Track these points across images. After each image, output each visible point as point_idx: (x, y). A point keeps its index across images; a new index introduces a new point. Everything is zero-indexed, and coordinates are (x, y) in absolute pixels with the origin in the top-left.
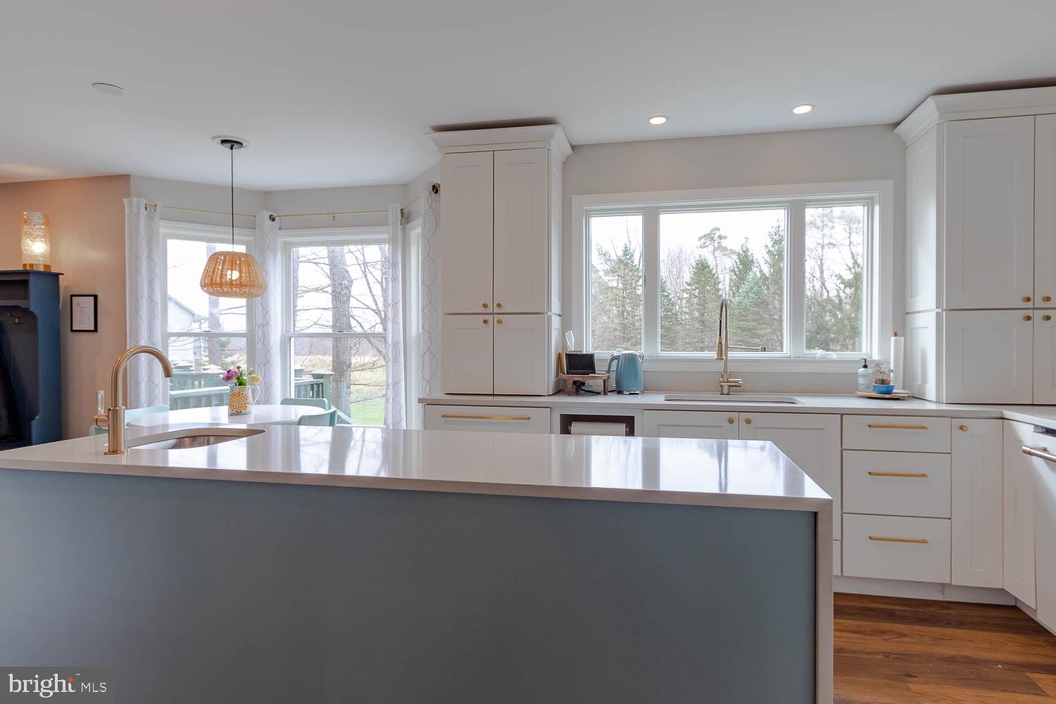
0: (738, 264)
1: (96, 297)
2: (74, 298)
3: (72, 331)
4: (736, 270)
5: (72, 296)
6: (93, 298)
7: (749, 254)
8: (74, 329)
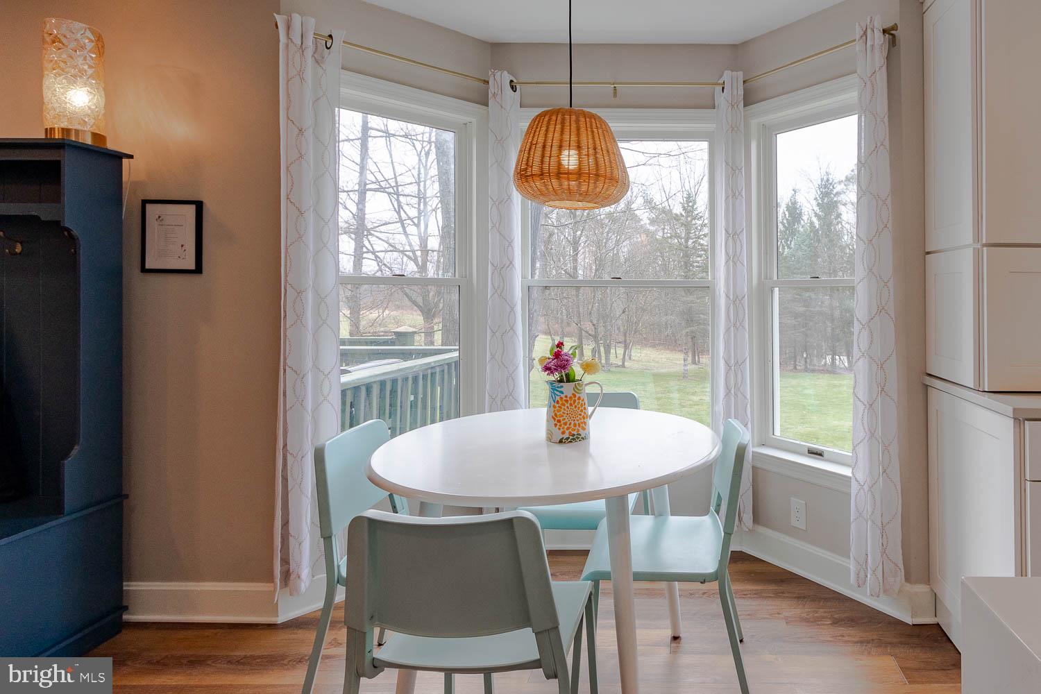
0: (787, 216)
1: (199, 206)
2: (148, 207)
3: (144, 270)
4: (785, 221)
5: (145, 202)
6: (193, 207)
7: (798, 207)
8: (148, 266)
